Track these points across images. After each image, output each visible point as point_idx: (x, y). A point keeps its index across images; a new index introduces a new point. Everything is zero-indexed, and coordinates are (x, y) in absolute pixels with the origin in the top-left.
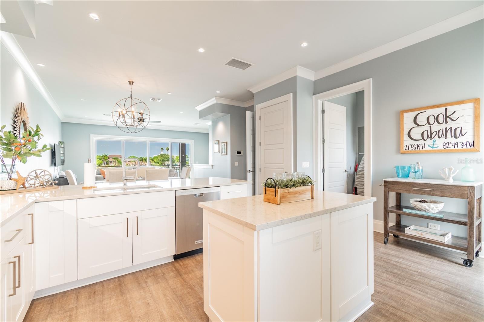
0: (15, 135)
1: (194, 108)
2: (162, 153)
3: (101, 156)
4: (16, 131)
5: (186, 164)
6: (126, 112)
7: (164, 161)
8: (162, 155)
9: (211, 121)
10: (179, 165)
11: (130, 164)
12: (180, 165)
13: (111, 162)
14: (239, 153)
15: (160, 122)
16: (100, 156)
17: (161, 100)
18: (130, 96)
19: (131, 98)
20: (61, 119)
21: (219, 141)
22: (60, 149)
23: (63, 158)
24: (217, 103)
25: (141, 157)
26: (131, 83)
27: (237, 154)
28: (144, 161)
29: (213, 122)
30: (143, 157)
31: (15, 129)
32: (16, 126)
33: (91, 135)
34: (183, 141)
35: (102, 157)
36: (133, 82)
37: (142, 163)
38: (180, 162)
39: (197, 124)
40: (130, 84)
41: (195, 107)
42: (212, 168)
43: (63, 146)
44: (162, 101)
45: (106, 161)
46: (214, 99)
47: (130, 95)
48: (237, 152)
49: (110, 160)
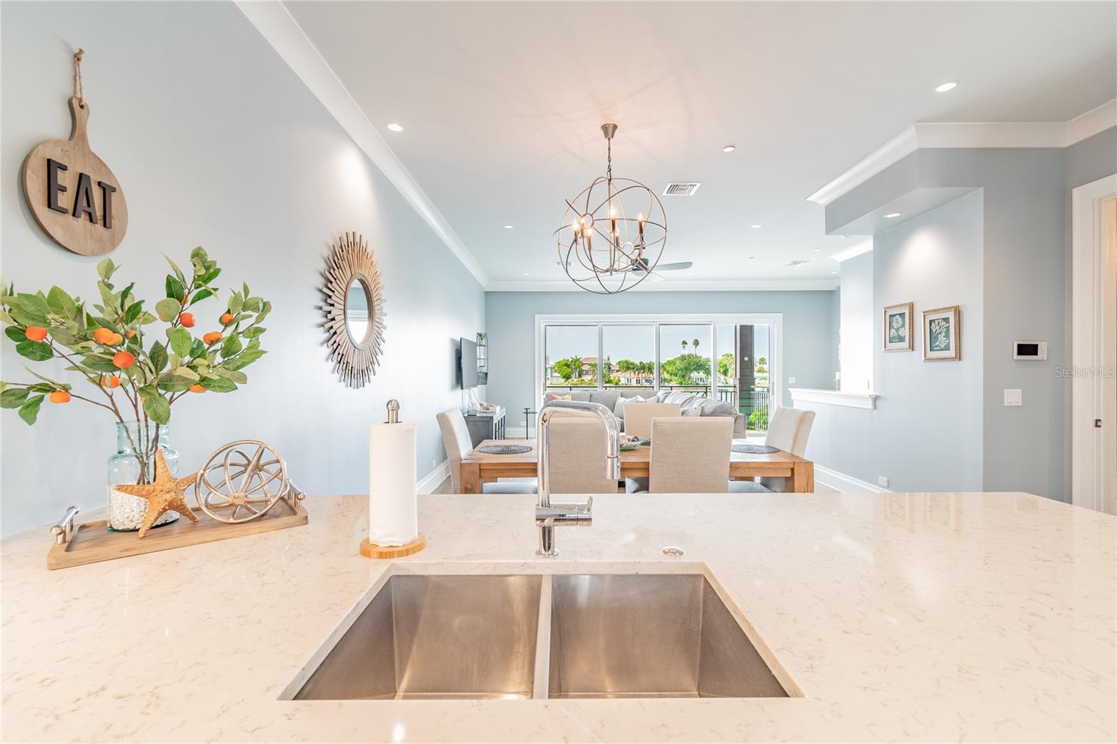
0: (330, 316)
1: (806, 198)
2: (686, 352)
3: (570, 360)
4: (332, 305)
5: (754, 384)
6: (593, 224)
7: (687, 369)
8: (683, 358)
9: (872, 237)
10: (735, 387)
11: (620, 376)
12: (738, 387)
13: (587, 373)
14: (1027, 350)
15: (691, 263)
16: (568, 360)
17: (698, 185)
18: (605, 174)
19: (610, 180)
20: (484, 286)
21: (912, 306)
22: (476, 348)
23: (484, 370)
24: (921, 151)
25: (641, 363)
26: (609, 130)
27: (1019, 353)
28: (647, 370)
29: (879, 238)
30: (645, 363)
31: (329, 301)
32: (330, 293)
33: (536, 316)
34: (746, 320)
35: (572, 362)
36: (615, 127)
37: (644, 375)
38: (738, 376)
39: (800, 263)
40: (606, 135)
41: (809, 196)
42: (875, 408)
43: (484, 342)
44: (700, 187)
45: (578, 370)
46: (912, 132)
47: (607, 170)
48: (1019, 346)
49: (585, 368)
